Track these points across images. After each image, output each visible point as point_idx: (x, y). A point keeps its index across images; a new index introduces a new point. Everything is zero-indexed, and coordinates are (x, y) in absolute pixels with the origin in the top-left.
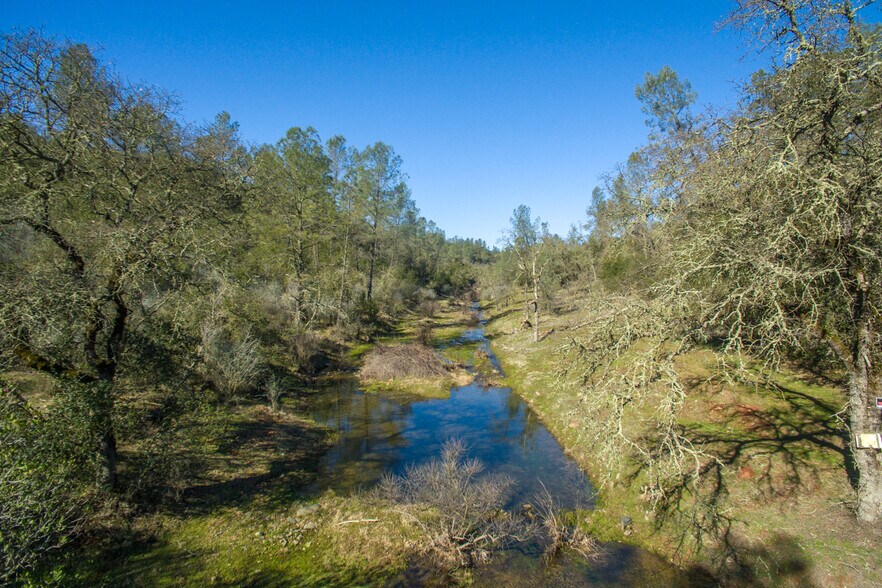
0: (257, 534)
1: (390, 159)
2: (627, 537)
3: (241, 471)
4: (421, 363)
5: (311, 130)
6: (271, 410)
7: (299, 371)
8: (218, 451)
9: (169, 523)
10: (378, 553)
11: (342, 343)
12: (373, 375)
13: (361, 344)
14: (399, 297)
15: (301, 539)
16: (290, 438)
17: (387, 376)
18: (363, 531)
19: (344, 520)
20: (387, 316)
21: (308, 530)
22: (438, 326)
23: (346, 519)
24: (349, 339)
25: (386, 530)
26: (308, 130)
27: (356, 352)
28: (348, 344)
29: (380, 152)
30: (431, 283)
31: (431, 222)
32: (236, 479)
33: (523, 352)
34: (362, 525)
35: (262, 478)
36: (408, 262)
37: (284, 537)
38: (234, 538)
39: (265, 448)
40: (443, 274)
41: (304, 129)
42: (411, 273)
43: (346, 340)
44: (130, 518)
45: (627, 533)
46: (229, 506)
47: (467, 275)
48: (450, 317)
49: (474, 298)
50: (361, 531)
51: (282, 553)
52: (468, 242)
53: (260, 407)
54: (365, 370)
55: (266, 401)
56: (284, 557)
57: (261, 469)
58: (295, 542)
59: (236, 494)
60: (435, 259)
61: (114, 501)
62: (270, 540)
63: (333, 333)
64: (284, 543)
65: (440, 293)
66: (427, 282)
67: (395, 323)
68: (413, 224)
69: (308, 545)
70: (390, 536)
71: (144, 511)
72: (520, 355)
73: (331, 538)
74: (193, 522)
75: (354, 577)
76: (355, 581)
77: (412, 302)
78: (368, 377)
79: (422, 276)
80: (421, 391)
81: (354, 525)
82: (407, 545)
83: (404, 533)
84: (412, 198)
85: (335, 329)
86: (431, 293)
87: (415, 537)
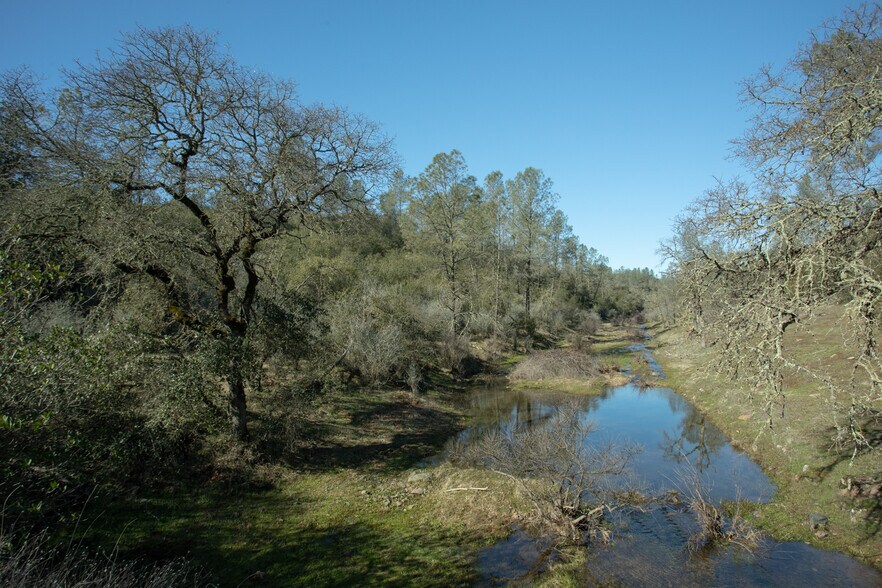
0: (363, 492)
1: (541, 182)
2: (821, 539)
3: (365, 440)
4: (571, 364)
5: (455, 152)
6: (411, 395)
7: (451, 373)
8: (351, 424)
9: (289, 475)
10: (479, 520)
11: (499, 353)
12: (523, 377)
13: (518, 354)
14: (560, 317)
15: (405, 501)
16: (422, 417)
17: (537, 377)
18: (469, 498)
19: (453, 487)
20: (547, 333)
21: (415, 495)
22: (598, 341)
23: (456, 486)
24: (506, 350)
25: (494, 499)
26: (452, 154)
27: (512, 361)
28: (505, 354)
29: (531, 175)
30: (595, 307)
31: (592, 249)
32: (358, 446)
33: (688, 357)
34: (469, 492)
35: (383, 446)
36: (571, 287)
37: (389, 498)
38: (341, 494)
39: (395, 423)
40: (608, 300)
41: (448, 154)
42: (574, 298)
43: (503, 351)
44: (253, 463)
45: (819, 534)
46: (345, 467)
47: (634, 302)
48: (612, 334)
49: (640, 320)
50: (467, 498)
51: (382, 511)
52: (636, 272)
53: (399, 393)
54: (517, 372)
55: (408, 388)
56: (382, 514)
57: (385, 440)
58: (398, 504)
59: (355, 458)
60: (598, 285)
61: (240, 448)
62: (375, 499)
63: (490, 344)
64: (387, 503)
65: (604, 317)
66: (591, 306)
67: (555, 340)
68: (572, 248)
69: (410, 507)
70: (498, 505)
71: (266, 461)
72: (684, 360)
73: (436, 503)
74: (309, 477)
75: (443, 538)
76: (442, 542)
77: (573, 323)
78: (518, 378)
79: (586, 301)
80: (569, 388)
81: (461, 493)
82: (515, 516)
83: (514, 505)
84: (569, 223)
85: (491, 340)
86: (596, 316)
87: (525, 510)
